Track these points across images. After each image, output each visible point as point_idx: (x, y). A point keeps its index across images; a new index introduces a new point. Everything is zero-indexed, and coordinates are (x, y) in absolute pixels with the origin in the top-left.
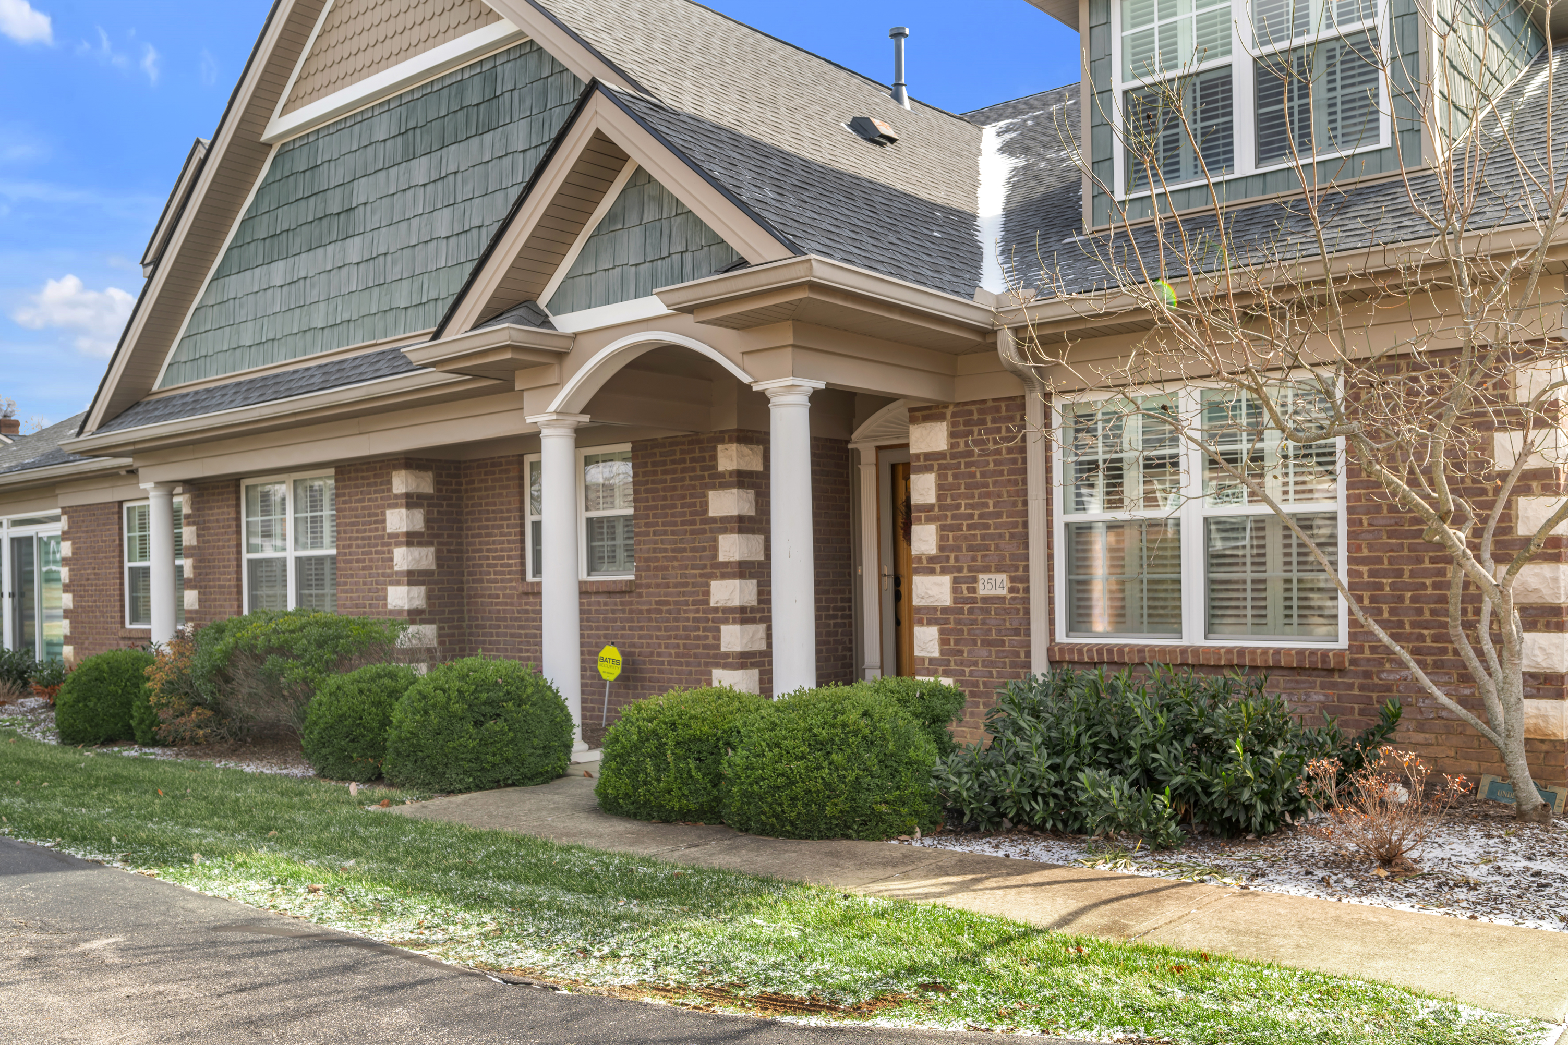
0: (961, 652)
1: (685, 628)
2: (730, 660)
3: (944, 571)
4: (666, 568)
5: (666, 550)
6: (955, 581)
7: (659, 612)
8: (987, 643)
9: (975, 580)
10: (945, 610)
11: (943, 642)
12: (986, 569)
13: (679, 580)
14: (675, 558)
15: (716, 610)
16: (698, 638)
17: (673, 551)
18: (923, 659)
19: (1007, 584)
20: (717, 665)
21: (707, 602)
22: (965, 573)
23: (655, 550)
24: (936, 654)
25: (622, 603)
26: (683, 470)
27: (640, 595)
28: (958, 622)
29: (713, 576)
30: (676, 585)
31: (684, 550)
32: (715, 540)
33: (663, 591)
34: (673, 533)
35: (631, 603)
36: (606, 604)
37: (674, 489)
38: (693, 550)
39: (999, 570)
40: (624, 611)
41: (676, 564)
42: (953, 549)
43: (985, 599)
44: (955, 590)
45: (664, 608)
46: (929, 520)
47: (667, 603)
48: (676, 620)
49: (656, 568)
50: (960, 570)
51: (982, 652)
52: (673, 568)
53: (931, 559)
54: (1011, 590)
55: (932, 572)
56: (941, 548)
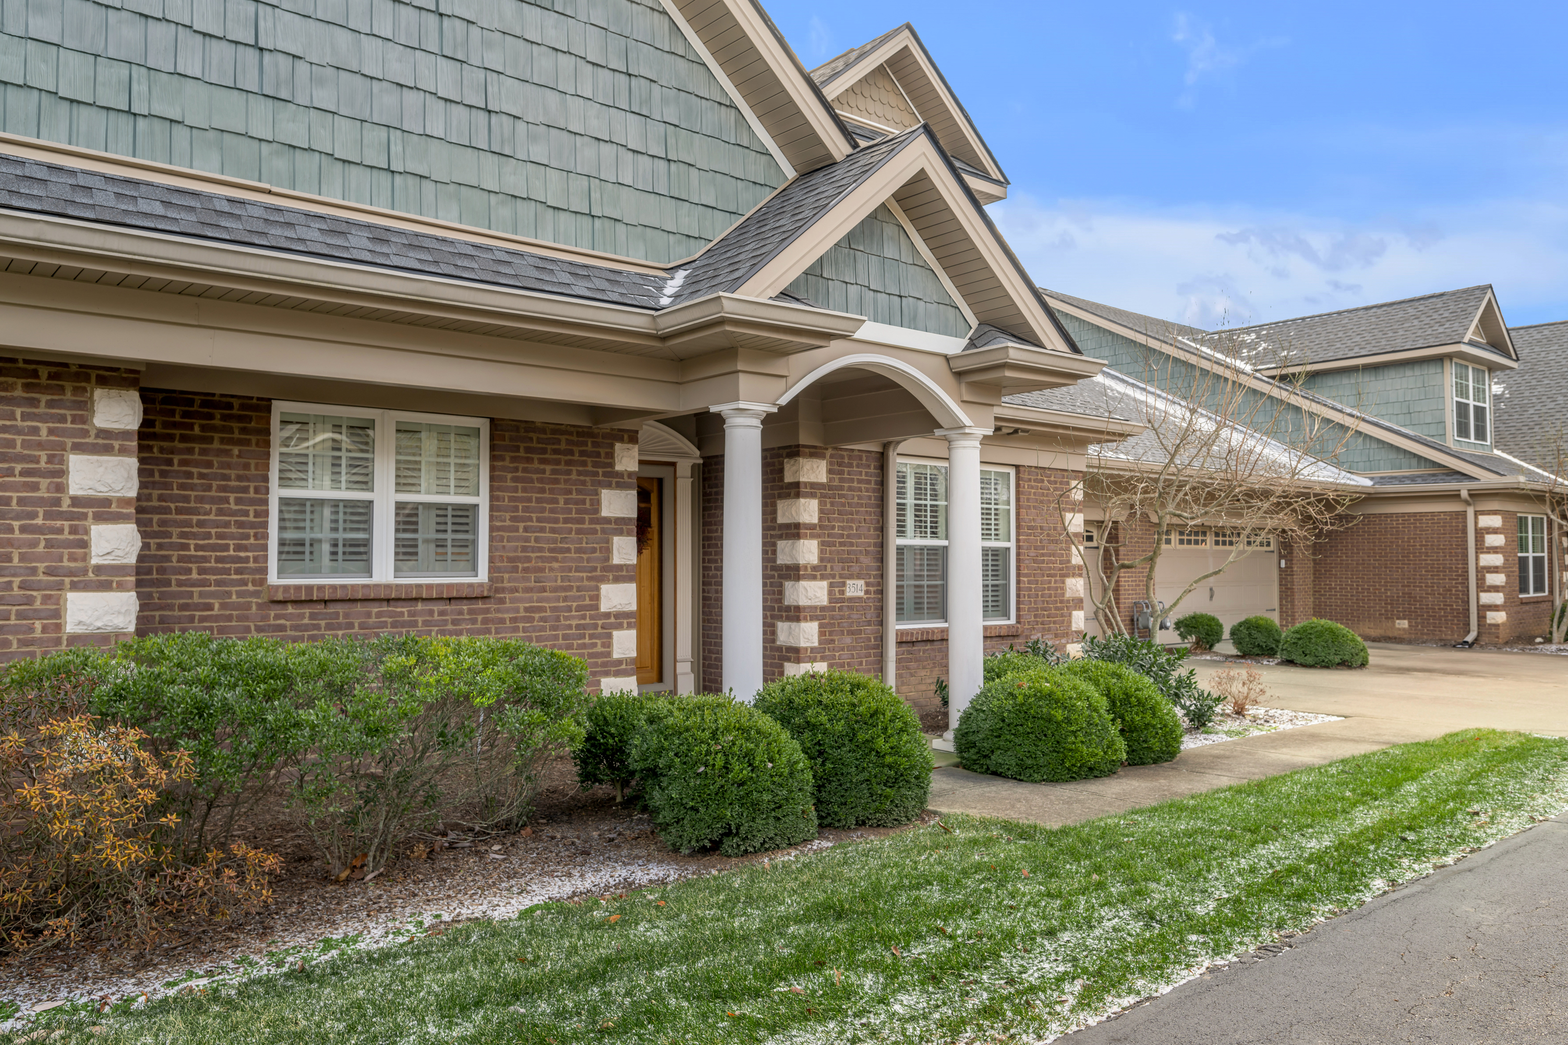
0: (833, 641)
1: (565, 637)
2: (624, 667)
3: (823, 578)
4: (542, 570)
5: (541, 550)
6: (831, 585)
7: (531, 619)
8: (851, 633)
9: (844, 584)
10: (823, 609)
11: (821, 634)
12: (851, 577)
13: (559, 583)
14: (556, 559)
15: (607, 615)
16: (584, 646)
17: (551, 550)
18: (806, 649)
19: (864, 588)
20: (607, 674)
21: (597, 607)
22: (837, 580)
23: (524, 549)
24: (816, 644)
25: (471, 612)
26: (568, 463)
27: (502, 601)
28: (832, 618)
29: (604, 580)
30: (555, 590)
31: (568, 550)
32: (608, 541)
33: (535, 596)
34: (553, 531)
35: (487, 611)
36: (442, 613)
37: (556, 481)
38: (579, 550)
39: (859, 577)
40: (474, 621)
41: (555, 565)
42: (830, 560)
43: (851, 599)
44: (830, 593)
45: (537, 616)
46: (813, 536)
47: (541, 609)
48: (554, 628)
49: (526, 570)
50: (834, 577)
51: (848, 640)
52: (551, 569)
53: (814, 568)
54: (867, 592)
55: (814, 578)
56: (821, 559)
